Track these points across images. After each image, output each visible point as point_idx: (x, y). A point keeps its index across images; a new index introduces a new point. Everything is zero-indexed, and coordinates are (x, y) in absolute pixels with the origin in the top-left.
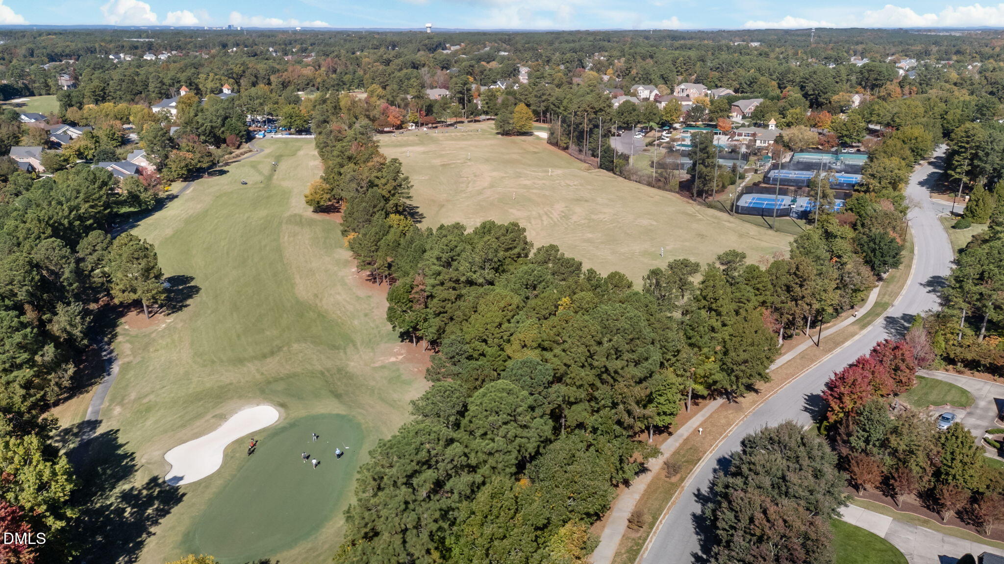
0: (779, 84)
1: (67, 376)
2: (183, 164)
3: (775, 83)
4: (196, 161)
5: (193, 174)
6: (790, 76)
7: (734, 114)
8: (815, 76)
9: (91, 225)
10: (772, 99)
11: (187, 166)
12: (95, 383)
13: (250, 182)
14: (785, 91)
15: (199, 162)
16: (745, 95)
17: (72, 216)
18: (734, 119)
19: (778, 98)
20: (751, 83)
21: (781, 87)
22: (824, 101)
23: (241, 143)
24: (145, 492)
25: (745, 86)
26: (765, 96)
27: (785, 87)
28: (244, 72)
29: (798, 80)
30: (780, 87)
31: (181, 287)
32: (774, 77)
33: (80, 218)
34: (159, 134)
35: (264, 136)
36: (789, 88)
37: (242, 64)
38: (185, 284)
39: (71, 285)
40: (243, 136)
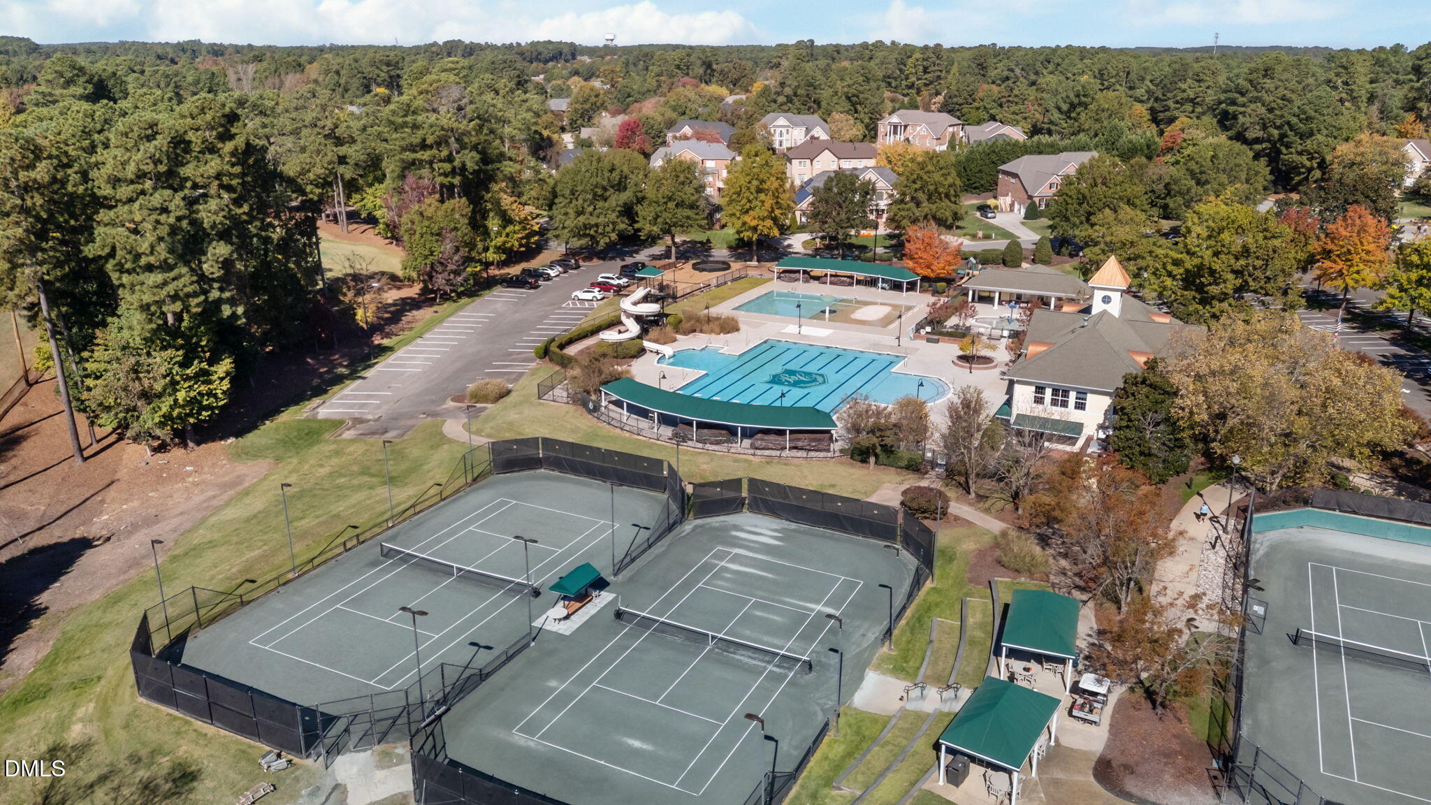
0: (1152, 110)
3: (1141, 110)
6: (1189, 88)
7: (1005, 201)
8: (1268, 84)
10: (1127, 154)
14: (1169, 130)
16: (1045, 139)
18: (1000, 220)
19: (1150, 152)
20: (1073, 106)
21: (1159, 118)
22: (1304, 160)
25: (1056, 116)
26: (1111, 146)
27: (1171, 120)
29: (1210, 98)
30: (1155, 120)
32: (1140, 92)
36: (1183, 120)
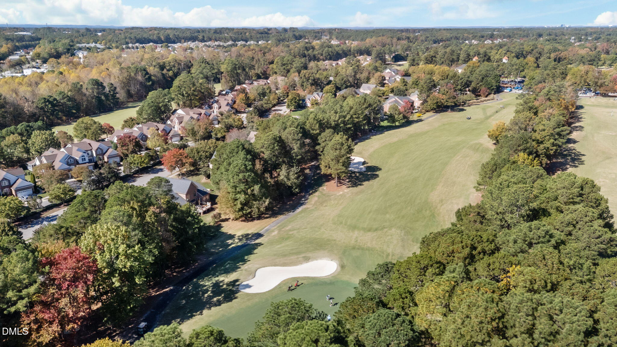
1: (264, 205)
2: (435, 102)
4: (445, 100)
5: (440, 108)
9: (350, 128)
11: (437, 102)
12: (283, 214)
13: (473, 118)
15: (447, 101)
17: (340, 121)
23: (489, 94)
24: (225, 286)
28: (532, 50)
31: (369, 173)
33: (344, 122)
34: (428, 81)
35: (511, 91)
37: (533, 45)
38: (374, 172)
39: (297, 156)
40: (493, 89)
